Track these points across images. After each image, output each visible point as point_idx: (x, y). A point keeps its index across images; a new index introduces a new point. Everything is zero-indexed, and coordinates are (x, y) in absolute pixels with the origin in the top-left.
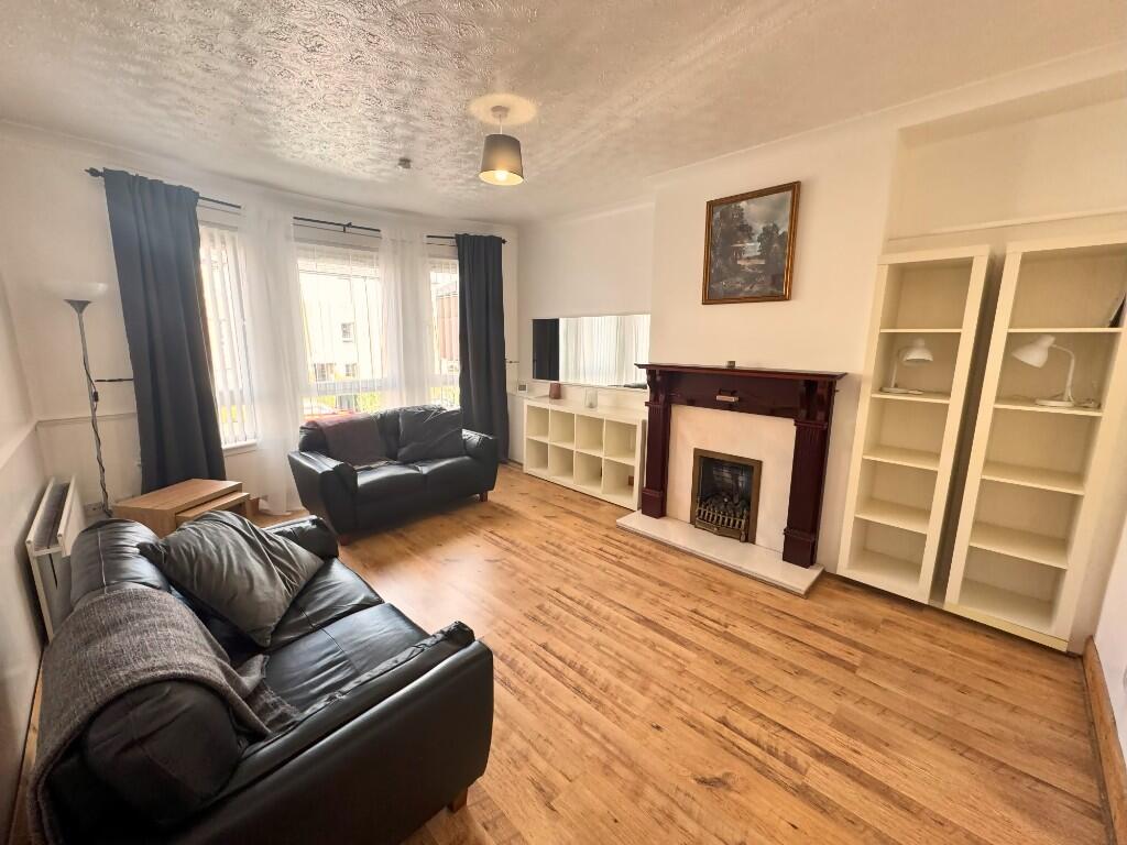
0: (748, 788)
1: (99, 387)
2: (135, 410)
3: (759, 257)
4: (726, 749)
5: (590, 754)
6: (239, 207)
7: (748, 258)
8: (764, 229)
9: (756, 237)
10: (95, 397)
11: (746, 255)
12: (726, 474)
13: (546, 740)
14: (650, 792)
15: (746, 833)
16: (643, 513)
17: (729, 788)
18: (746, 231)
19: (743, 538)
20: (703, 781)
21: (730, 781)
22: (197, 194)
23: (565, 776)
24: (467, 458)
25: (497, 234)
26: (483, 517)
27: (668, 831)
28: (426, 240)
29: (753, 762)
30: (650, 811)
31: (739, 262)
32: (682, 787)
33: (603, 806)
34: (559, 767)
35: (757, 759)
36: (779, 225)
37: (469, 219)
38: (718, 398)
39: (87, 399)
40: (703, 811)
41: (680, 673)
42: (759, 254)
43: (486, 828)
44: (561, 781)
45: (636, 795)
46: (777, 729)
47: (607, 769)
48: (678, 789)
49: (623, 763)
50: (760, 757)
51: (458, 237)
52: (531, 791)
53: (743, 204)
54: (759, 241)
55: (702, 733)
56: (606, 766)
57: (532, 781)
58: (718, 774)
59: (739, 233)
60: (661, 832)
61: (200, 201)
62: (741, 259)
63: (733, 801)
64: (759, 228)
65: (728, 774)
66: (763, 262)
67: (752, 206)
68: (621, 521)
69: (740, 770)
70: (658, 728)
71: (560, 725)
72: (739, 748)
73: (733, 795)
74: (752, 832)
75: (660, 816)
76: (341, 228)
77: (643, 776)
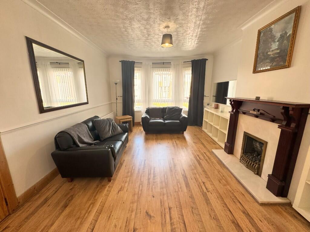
0: (154, 223)
1: (118, 97)
2: (122, 101)
3: (277, 49)
4: (161, 213)
5: (135, 190)
6: (142, 63)
7: (273, 51)
8: (280, 35)
9: (276, 40)
10: (117, 99)
12: (258, 145)
13: (132, 183)
14: (135, 204)
15: (141, 229)
16: (224, 151)
17: (150, 219)
18: (273, 38)
19: (256, 173)
20: (147, 213)
21: (152, 218)
22: (135, 62)
23: (127, 190)
24: (179, 121)
25: (205, 58)
26: (178, 137)
27: (128, 212)
28: (183, 63)
29: (164, 221)
30: (131, 207)
31: (268, 53)
32: (142, 209)
33: (125, 199)
34: (128, 188)
35: (165, 221)
36: (287, 31)
37: (196, 55)
39: (116, 99)
40: (139, 217)
41: (175, 192)
42: (277, 47)
43: (109, 187)
44: (125, 189)
45: (133, 203)
46: (183, 222)
47: (134, 195)
48: (140, 209)
49: (138, 196)
50: (167, 222)
51: (192, 61)
52: (120, 187)
53: (273, 26)
55: (161, 206)
56: (135, 194)
57: (122, 186)
58: (152, 215)
59: (270, 40)
60: (127, 212)
61: (135, 63)
62: (269, 51)
63: (147, 222)
64: (278, 35)
65: (154, 217)
68: (214, 151)
69: (158, 219)
70: (154, 197)
71: (138, 182)
72: (165, 216)
73: (149, 221)
74: (142, 230)
75: (131, 209)
76: (163, 64)
77: (138, 201)
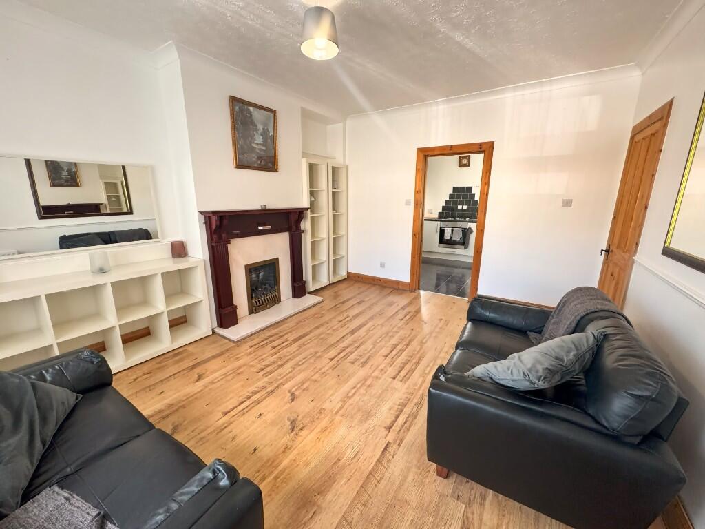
11: (256, 142)
38: (260, 228)
54: (261, 135)
66: (264, 148)
67: (256, 112)
